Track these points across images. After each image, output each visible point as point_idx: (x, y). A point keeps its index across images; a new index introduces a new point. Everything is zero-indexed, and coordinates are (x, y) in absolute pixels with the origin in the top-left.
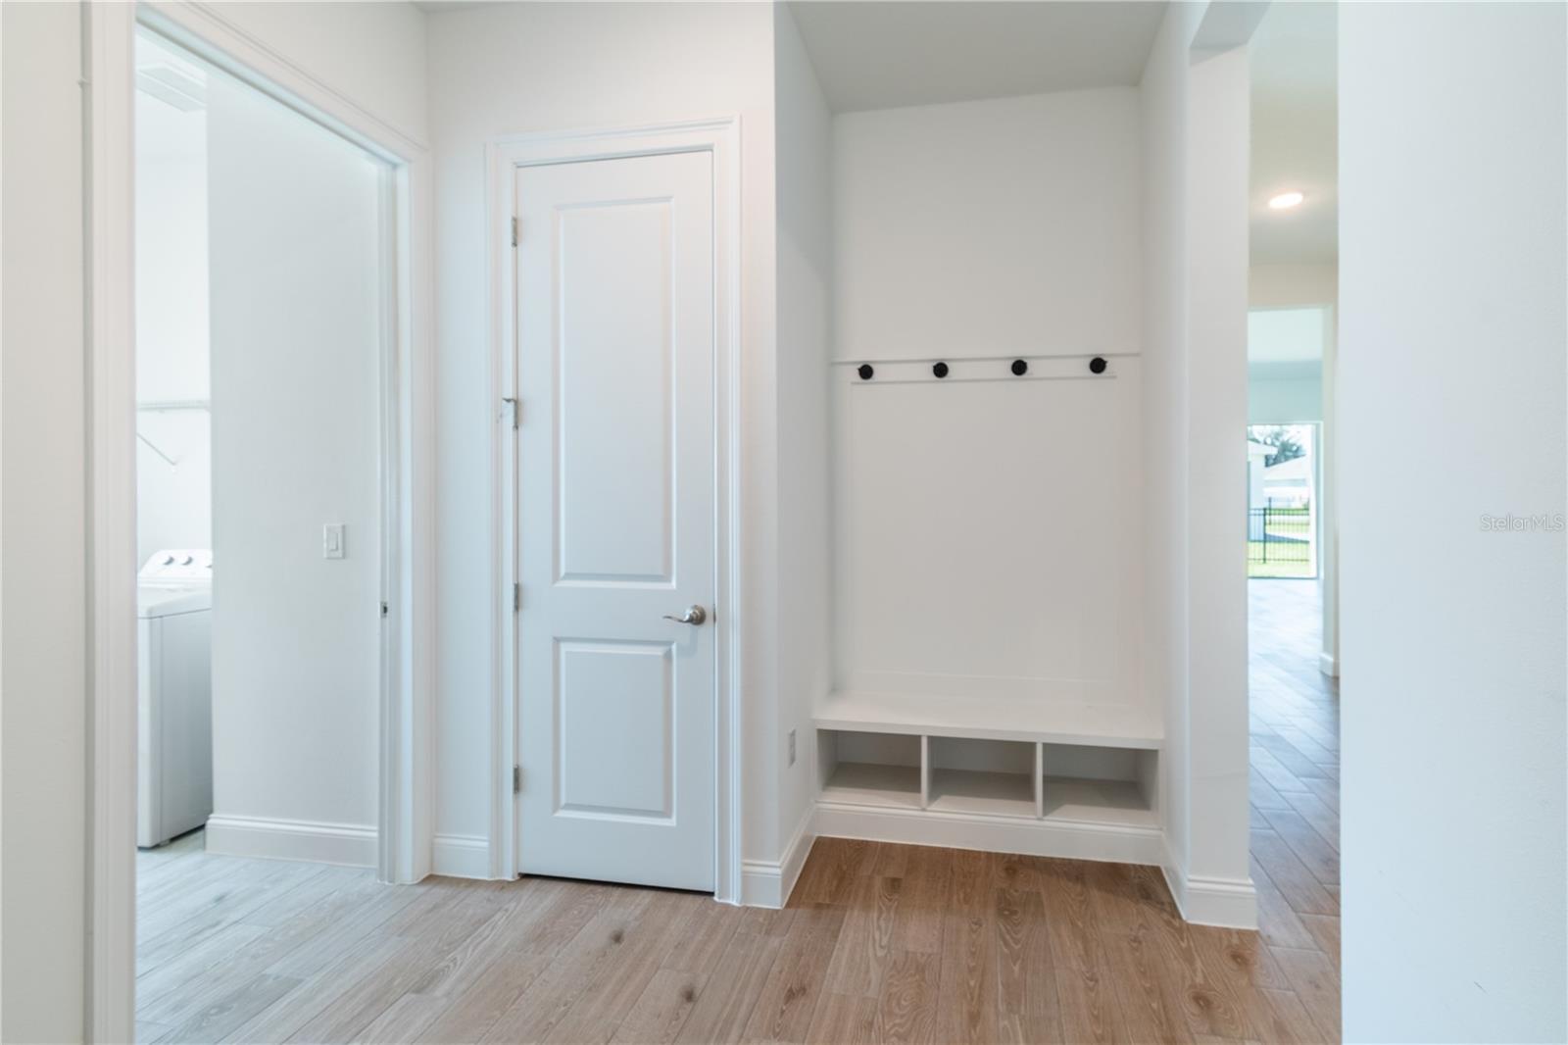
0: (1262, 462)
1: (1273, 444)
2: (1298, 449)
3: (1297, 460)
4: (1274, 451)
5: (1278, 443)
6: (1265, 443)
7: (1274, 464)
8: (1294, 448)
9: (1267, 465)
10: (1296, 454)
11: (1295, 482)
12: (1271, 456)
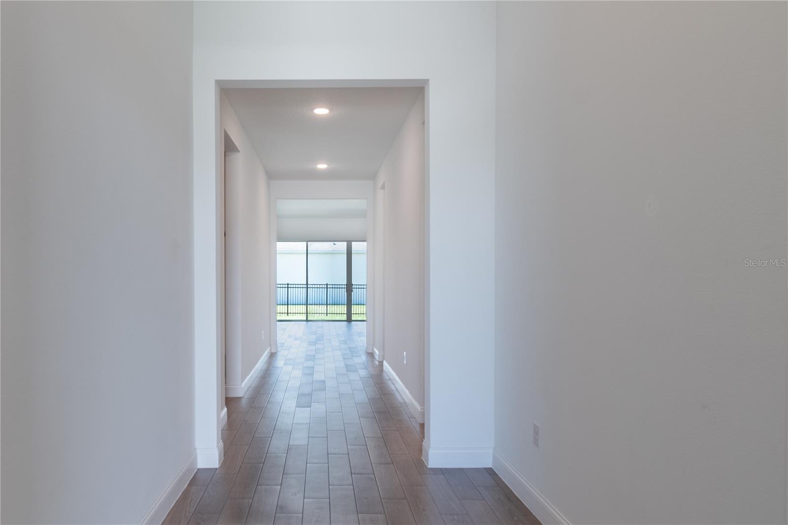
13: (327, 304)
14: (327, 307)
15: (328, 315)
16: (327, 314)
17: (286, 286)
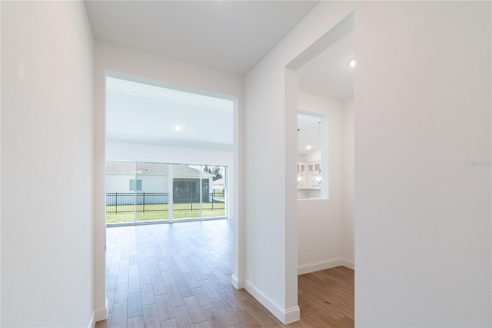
0: (212, 179)
1: (215, 174)
2: (221, 176)
3: (220, 179)
4: (215, 176)
5: (216, 174)
6: (214, 174)
7: (216, 180)
8: (220, 176)
9: (214, 180)
10: (221, 177)
11: (220, 185)
12: (215, 177)
13: (144, 204)
17: (115, 194)
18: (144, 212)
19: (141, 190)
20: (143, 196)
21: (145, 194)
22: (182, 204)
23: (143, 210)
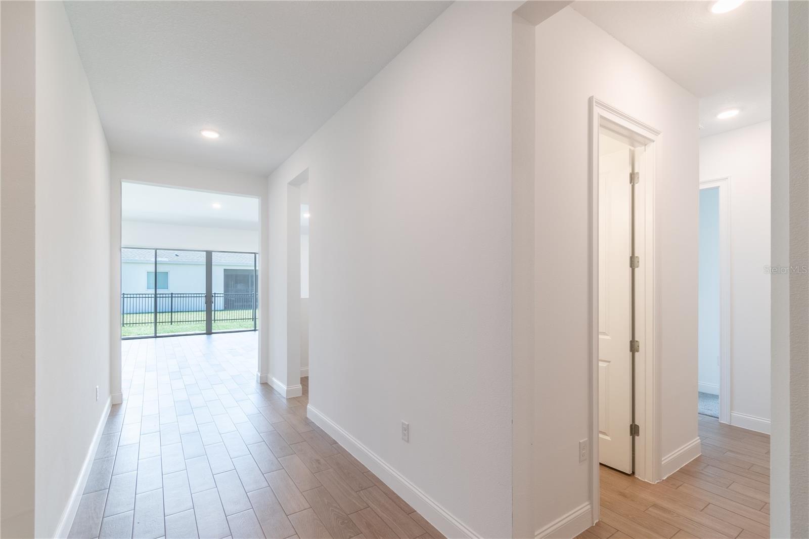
13: (172, 312)
14: (172, 314)
15: (173, 323)
16: (171, 322)
18: (171, 324)
19: (167, 288)
20: (170, 298)
21: (174, 295)
22: (240, 311)
23: (170, 321)
